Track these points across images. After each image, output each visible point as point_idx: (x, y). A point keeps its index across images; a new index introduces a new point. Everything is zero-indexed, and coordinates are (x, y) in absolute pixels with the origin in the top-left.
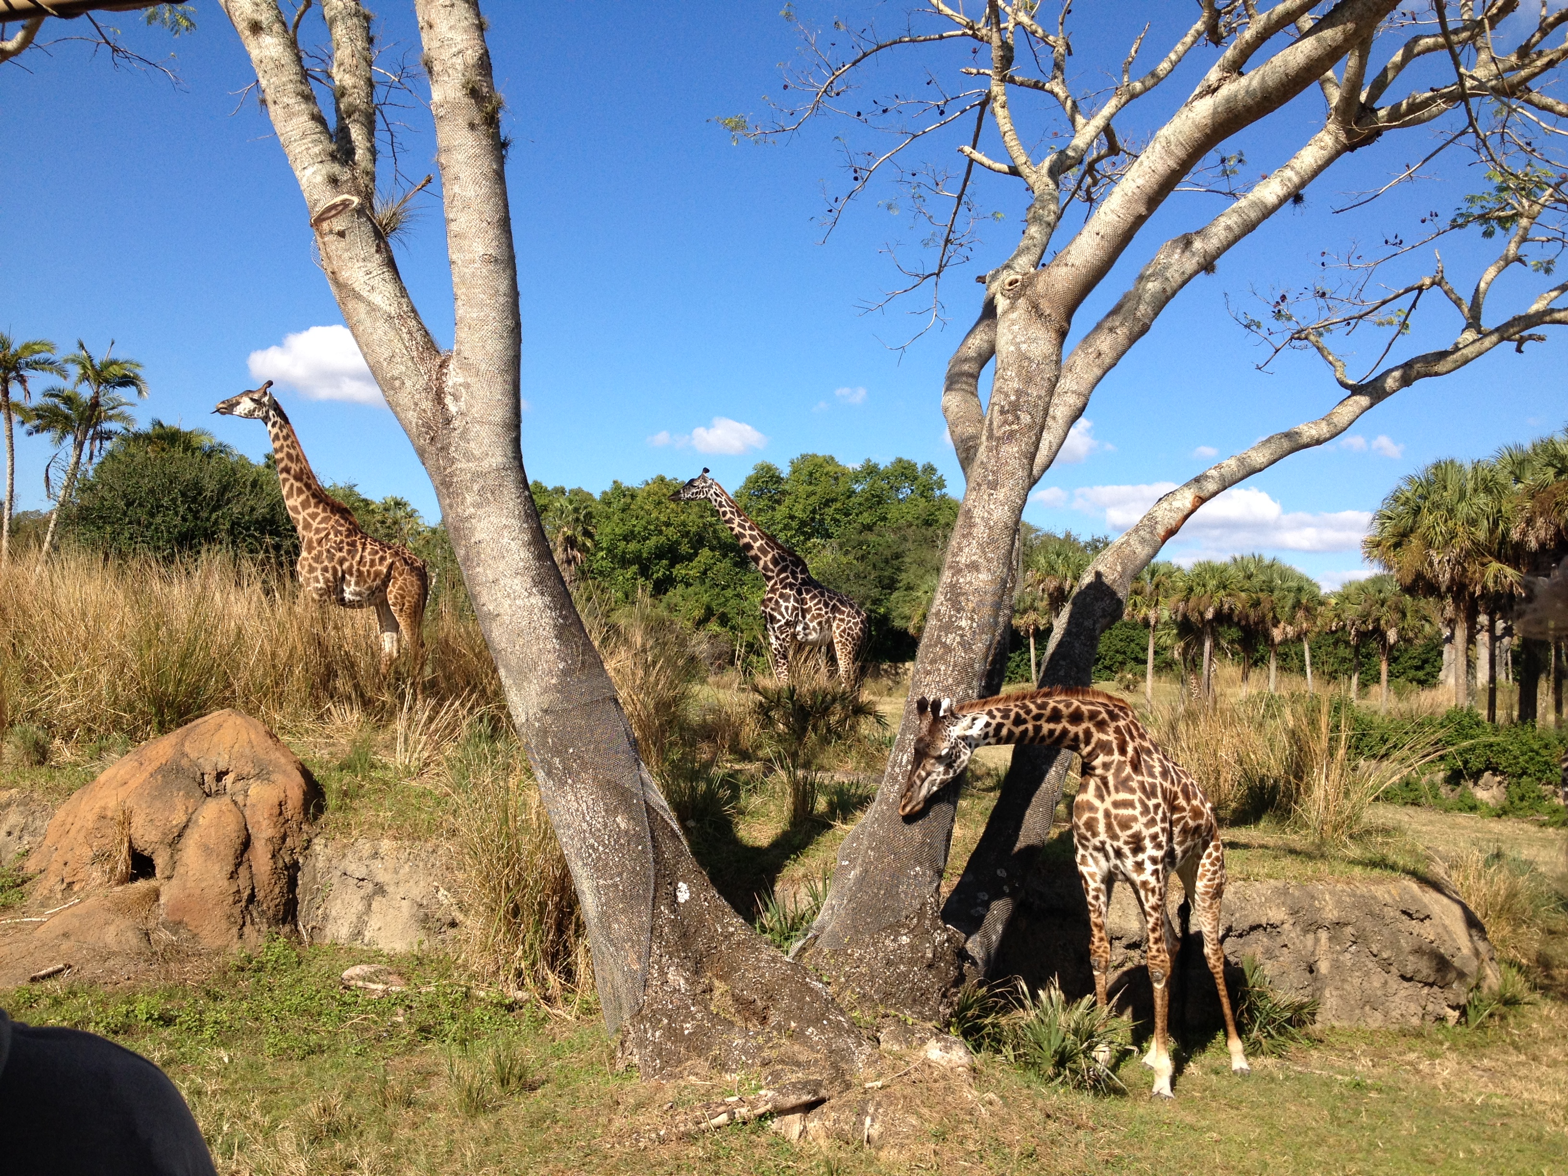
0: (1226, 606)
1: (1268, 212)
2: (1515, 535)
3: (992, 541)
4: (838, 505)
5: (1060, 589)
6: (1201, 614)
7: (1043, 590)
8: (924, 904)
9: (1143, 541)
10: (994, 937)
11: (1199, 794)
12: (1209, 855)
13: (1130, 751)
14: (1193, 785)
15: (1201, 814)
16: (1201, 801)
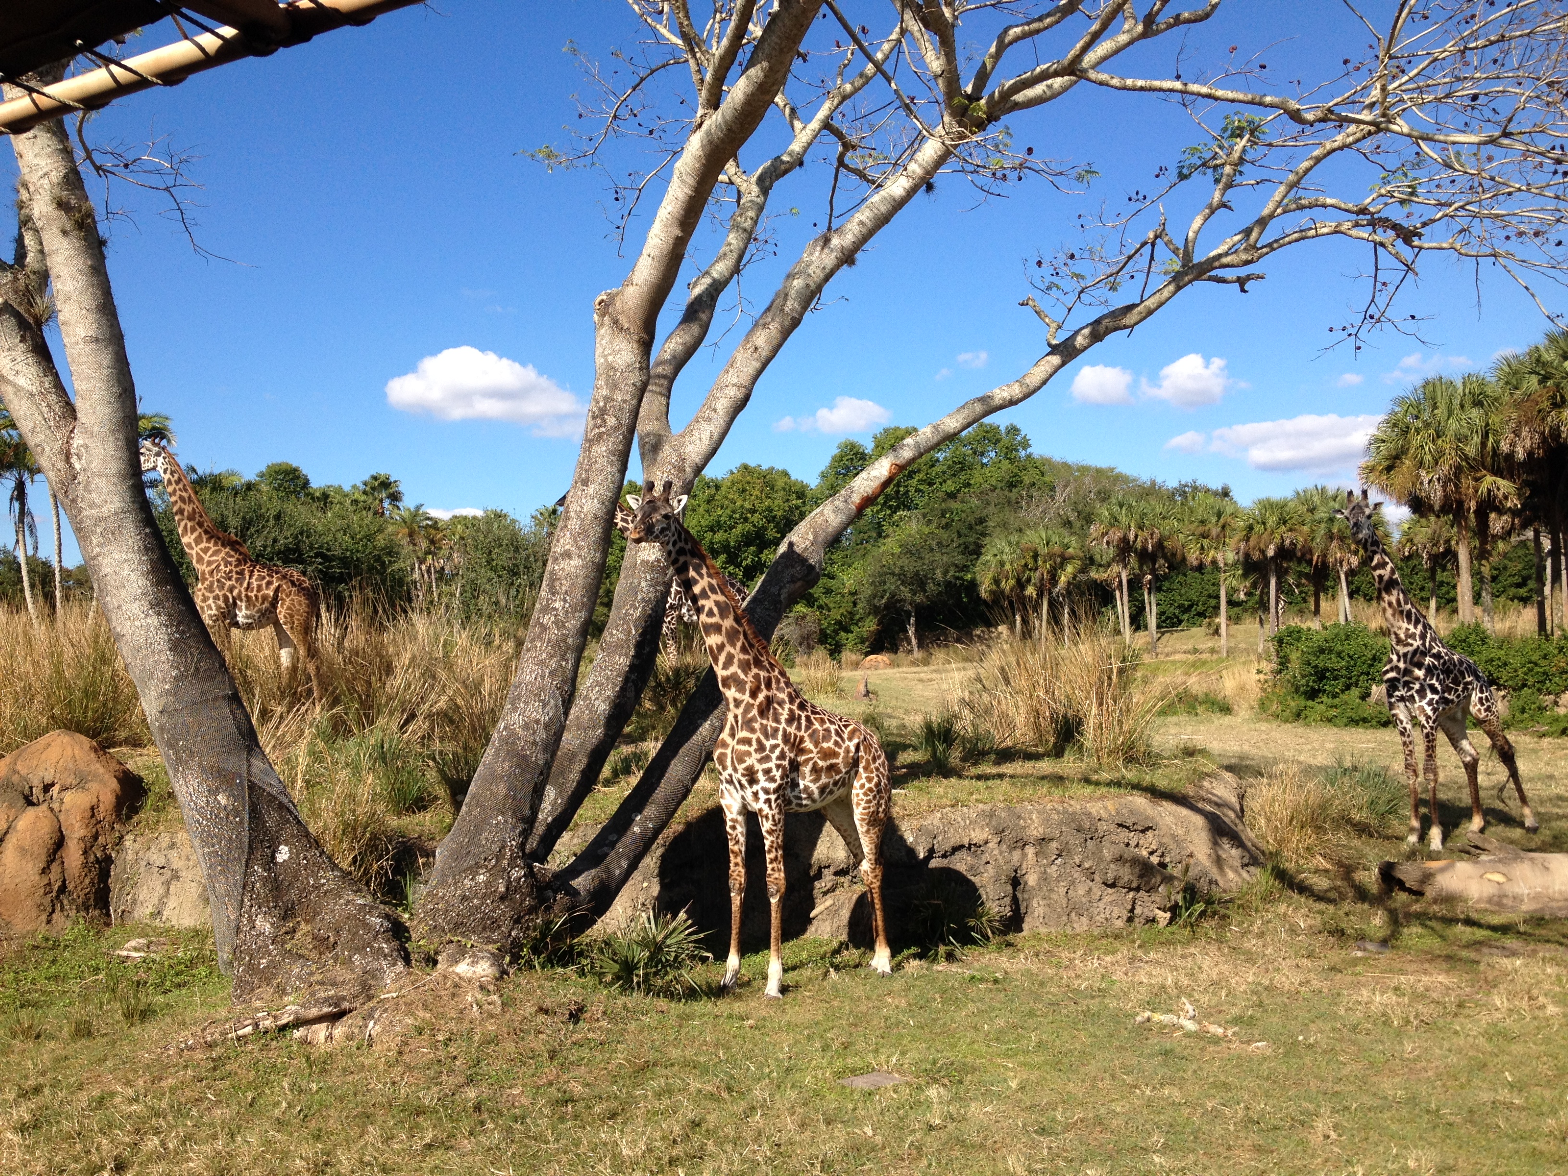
0: (1287, 542)
1: (898, 205)
2: (1505, 447)
3: (583, 531)
4: (921, 476)
5: (1124, 540)
6: (1263, 552)
7: (1108, 543)
8: (503, 847)
9: (837, 510)
10: (617, 872)
11: (834, 737)
12: (862, 786)
13: (761, 697)
14: (827, 730)
15: (835, 755)
16: (836, 743)
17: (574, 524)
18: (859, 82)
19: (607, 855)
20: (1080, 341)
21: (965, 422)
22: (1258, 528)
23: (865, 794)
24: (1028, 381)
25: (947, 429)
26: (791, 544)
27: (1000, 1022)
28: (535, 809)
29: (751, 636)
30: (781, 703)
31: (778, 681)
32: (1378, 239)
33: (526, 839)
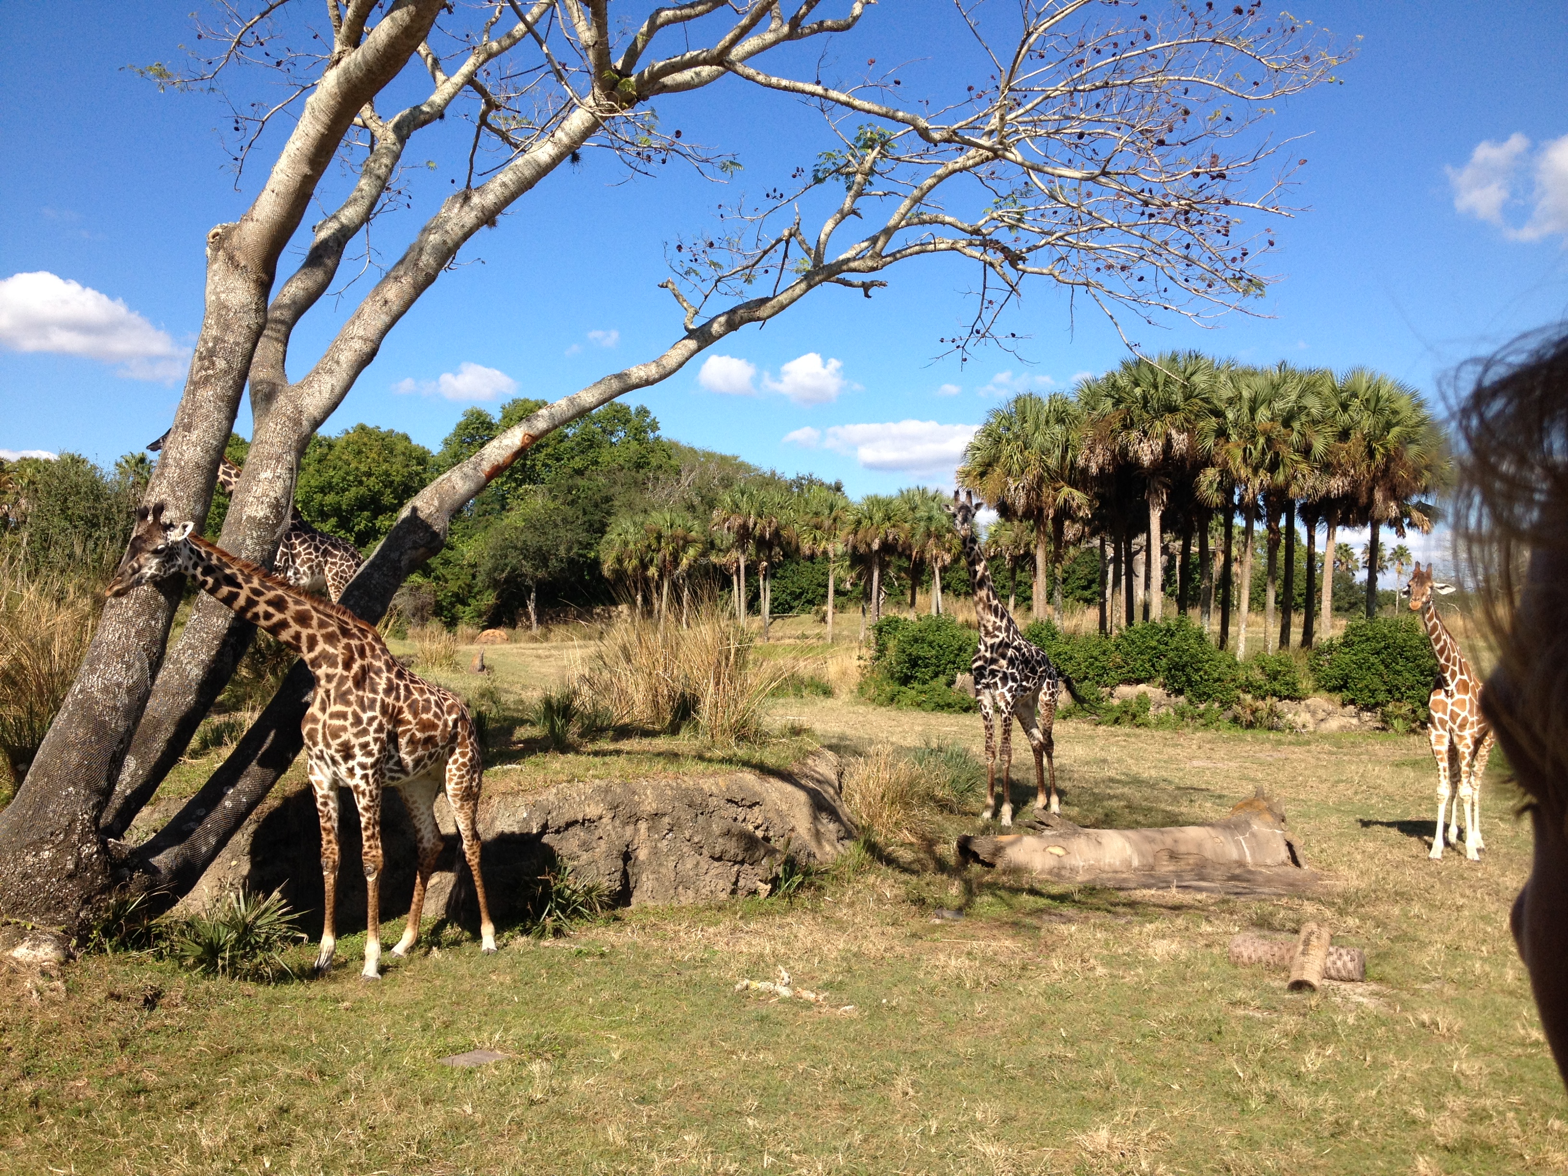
0: (890, 537)
1: (543, 171)
3: (182, 480)
4: (550, 450)
5: (744, 526)
6: (869, 545)
7: (729, 528)
8: (73, 821)
9: (465, 477)
10: (204, 849)
11: (434, 709)
12: (456, 761)
13: (355, 668)
14: (427, 701)
17: (172, 472)
18: (506, 42)
19: (193, 830)
20: (716, 328)
21: (601, 397)
22: (866, 523)
23: (459, 769)
24: (664, 362)
25: (583, 403)
26: (415, 510)
27: (606, 995)
28: (112, 780)
30: (378, 672)
31: (373, 649)
32: (988, 259)
33: (101, 812)
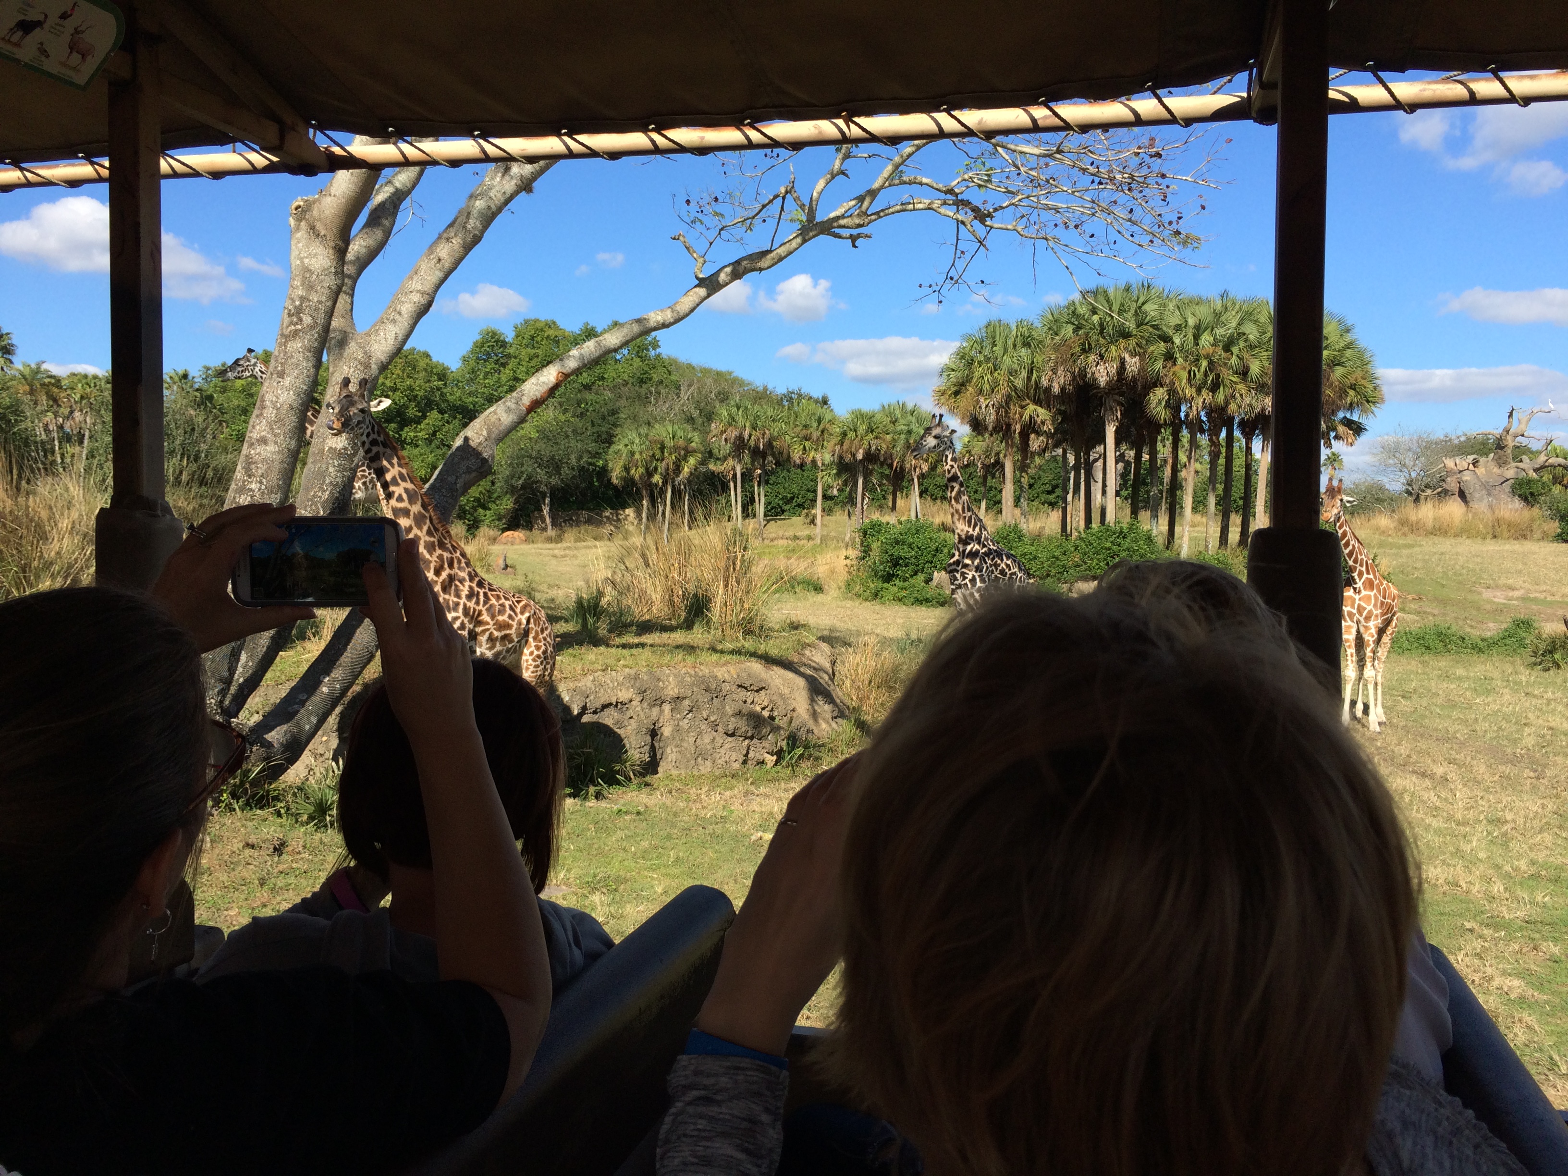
0: (873, 448)
2: (1045, 382)
3: (279, 420)
5: (740, 438)
6: (854, 455)
7: (726, 440)
9: (509, 410)
10: (307, 727)
11: (509, 612)
12: (531, 653)
13: (444, 575)
14: (502, 605)
15: (509, 626)
16: (510, 617)
17: (270, 413)
19: (298, 711)
20: (723, 277)
21: (624, 340)
22: (851, 434)
23: (534, 660)
24: (678, 308)
25: (609, 345)
26: (466, 439)
27: (645, 844)
28: (232, 670)
29: (435, 521)
30: (462, 581)
31: (459, 562)
32: (960, 218)
33: (224, 697)
